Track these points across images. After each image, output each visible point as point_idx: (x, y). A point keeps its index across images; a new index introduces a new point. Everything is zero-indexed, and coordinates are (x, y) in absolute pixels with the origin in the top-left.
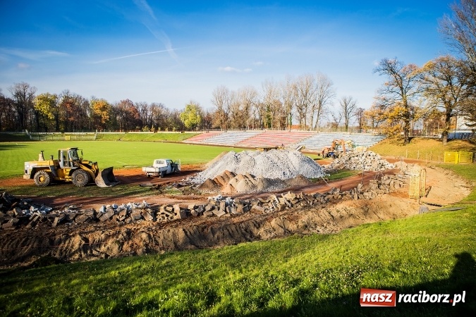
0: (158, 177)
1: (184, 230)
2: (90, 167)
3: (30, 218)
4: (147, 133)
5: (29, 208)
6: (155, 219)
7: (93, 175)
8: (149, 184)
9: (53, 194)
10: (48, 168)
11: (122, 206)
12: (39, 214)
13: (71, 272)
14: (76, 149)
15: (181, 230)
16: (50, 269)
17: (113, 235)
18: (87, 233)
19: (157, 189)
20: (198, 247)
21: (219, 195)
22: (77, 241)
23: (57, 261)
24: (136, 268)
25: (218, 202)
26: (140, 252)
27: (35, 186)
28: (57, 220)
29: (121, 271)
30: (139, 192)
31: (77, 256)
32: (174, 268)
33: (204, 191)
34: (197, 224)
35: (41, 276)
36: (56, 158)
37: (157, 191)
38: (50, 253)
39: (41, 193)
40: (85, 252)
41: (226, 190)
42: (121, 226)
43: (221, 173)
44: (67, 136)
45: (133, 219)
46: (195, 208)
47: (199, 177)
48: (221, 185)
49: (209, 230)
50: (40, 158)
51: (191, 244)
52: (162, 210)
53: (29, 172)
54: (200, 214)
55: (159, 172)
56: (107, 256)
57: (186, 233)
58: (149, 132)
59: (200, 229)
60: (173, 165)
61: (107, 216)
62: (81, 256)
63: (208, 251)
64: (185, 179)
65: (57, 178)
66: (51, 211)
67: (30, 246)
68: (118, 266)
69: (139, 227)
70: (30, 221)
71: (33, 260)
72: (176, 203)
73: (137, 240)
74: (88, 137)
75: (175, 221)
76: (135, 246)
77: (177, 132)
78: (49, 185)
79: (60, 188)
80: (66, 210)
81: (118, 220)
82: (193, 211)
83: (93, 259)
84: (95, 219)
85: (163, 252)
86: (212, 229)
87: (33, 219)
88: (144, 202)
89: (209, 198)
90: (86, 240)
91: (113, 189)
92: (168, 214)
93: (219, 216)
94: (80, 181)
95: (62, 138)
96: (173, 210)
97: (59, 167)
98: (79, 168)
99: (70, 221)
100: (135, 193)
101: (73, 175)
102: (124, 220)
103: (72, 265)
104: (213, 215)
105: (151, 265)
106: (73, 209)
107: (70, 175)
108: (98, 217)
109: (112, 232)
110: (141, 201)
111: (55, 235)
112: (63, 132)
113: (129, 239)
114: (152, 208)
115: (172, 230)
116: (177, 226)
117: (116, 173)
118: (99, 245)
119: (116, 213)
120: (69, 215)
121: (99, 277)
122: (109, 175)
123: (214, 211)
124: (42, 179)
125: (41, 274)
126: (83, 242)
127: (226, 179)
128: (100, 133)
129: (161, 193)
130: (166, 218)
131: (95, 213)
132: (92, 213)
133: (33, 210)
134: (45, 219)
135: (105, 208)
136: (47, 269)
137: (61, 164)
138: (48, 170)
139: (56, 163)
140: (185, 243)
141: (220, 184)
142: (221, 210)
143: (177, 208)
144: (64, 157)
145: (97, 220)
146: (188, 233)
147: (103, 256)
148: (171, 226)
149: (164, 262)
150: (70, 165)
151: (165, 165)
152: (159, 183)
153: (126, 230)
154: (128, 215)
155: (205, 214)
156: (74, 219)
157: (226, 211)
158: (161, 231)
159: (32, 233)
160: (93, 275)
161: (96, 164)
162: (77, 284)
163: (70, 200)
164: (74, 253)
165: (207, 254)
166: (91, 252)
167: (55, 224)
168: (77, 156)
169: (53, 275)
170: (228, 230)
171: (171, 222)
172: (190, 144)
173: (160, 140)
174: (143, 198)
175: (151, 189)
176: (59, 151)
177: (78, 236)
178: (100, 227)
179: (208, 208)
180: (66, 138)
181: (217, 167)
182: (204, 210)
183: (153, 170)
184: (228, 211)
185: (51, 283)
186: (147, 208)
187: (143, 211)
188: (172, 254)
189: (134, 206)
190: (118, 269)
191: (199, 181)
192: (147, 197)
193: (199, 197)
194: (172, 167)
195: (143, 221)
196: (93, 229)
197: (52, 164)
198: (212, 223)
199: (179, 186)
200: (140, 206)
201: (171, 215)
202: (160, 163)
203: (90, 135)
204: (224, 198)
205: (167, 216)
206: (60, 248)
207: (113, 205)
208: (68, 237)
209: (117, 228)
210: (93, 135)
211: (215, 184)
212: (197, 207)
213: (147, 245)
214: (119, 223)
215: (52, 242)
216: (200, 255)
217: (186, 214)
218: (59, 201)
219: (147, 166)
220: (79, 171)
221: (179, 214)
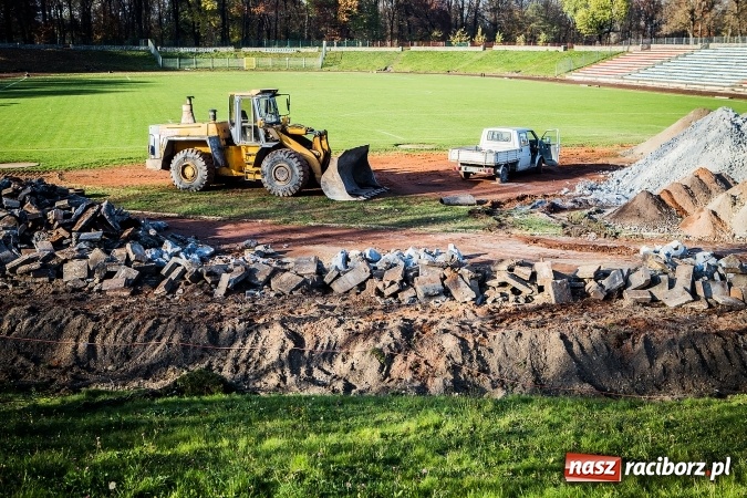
0: (492, 178)
1: (563, 337)
2: (308, 145)
3: (164, 272)
4: (461, 51)
5: (161, 244)
6: (480, 299)
7: (317, 166)
8: (466, 198)
9: (214, 211)
10: (203, 143)
11: (391, 256)
12: (183, 261)
13: (261, 418)
14: (274, 93)
15: (555, 336)
16: (211, 403)
17: (367, 334)
18: (300, 321)
19: (489, 213)
20: (601, 389)
21: (675, 243)
22: (274, 341)
23: (228, 387)
24: (427, 428)
25: (671, 263)
26: (436, 385)
27: (173, 189)
28: (225, 279)
29: (388, 430)
30: (437, 221)
31: (272, 380)
32: (535, 443)
33: (628, 228)
34: (602, 322)
35: (191, 418)
36: (223, 117)
37: (490, 220)
38: (210, 365)
39: (188, 207)
40: (295, 371)
41: (698, 227)
42: (386, 310)
43: (685, 175)
44: (250, 57)
45: (421, 295)
46: (600, 275)
47: (613, 184)
48: (682, 213)
49: (640, 346)
50: (186, 118)
51: (583, 380)
52: (502, 275)
53: (160, 153)
54: (612, 296)
55: (496, 167)
56: (348, 387)
57: (568, 345)
58: (469, 48)
59: (612, 339)
60: (538, 147)
61: (351, 280)
62: (283, 379)
63: (633, 406)
64: (572, 188)
65: (225, 171)
66: (212, 256)
67: (164, 341)
68: (379, 417)
69: (436, 317)
70: (163, 278)
71: (172, 376)
72: (544, 257)
73: (429, 354)
74: (302, 62)
75: (539, 309)
76: (424, 367)
77: (552, 49)
78: (206, 188)
79: (231, 197)
80: (248, 255)
81: (379, 293)
82: (591, 286)
83: (315, 391)
84: (319, 285)
85: (499, 394)
86: (647, 341)
87: (169, 273)
88: (451, 246)
89: (644, 249)
90: (298, 339)
91: (368, 207)
92: (520, 286)
93: (672, 304)
94: (283, 181)
95: (234, 63)
96: (534, 276)
97: (230, 141)
98: (281, 146)
99: (256, 287)
100: (427, 221)
101: (266, 164)
102: (395, 295)
103: (263, 401)
104: (654, 300)
105: (468, 425)
106: (265, 255)
107: (258, 163)
108: (327, 279)
109: (365, 324)
110: (445, 244)
111: (221, 319)
112: (238, 46)
113: (409, 347)
114: (473, 267)
115: (527, 334)
116: (542, 325)
117: (375, 162)
118: (329, 355)
119: (375, 274)
120: (255, 270)
121: (332, 439)
122: (356, 166)
123: (656, 291)
124: (189, 172)
125: (193, 412)
126: (290, 345)
127: (700, 196)
128: (335, 49)
129: (501, 225)
130: (512, 297)
131: (321, 271)
132: (312, 269)
133: (170, 251)
134: (197, 277)
135: (347, 259)
136: (205, 403)
137: (235, 132)
138: (203, 149)
139: (225, 130)
140: (566, 375)
141: (680, 209)
142: (678, 287)
143: (545, 272)
144: (244, 115)
145: (326, 289)
146: (576, 348)
147: (339, 385)
148: (527, 323)
149: (504, 422)
150: (257, 137)
151: (515, 144)
152: (497, 197)
153: (399, 322)
154: (408, 280)
155: (629, 297)
156: (267, 282)
157: (693, 292)
158: (498, 334)
159: (168, 310)
160: (318, 433)
161: (323, 135)
162: (278, 450)
163: (257, 230)
164: (266, 372)
165: (631, 414)
166: (310, 372)
167: (220, 292)
168: (276, 113)
169: (220, 420)
170: (699, 351)
171: (525, 310)
172: (590, 84)
173: (498, 71)
174: (448, 236)
175: (472, 214)
176: (232, 98)
177: (278, 327)
178: (332, 309)
179: (638, 279)
180: (247, 62)
181: (672, 155)
182: (627, 284)
183: (478, 158)
184: (701, 292)
185: (216, 438)
186: (460, 265)
187: (447, 272)
188: (526, 401)
189: (425, 259)
190: (378, 423)
191: (612, 197)
192: (458, 235)
193: (610, 243)
194: (534, 152)
195: (448, 303)
196: (314, 311)
197: (213, 132)
198: (651, 325)
199: (554, 209)
200: (441, 259)
201: (526, 291)
202: (498, 137)
203: (307, 55)
204: (691, 253)
205: (515, 291)
206: (232, 354)
207: (367, 252)
208: (252, 327)
209: (378, 315)
210: (315, 56)
211: (664, 207)
212: (606, 274)
213: (455, 369)
214: (381, 302)
215: (214, 336)
216: (611, 415)
217: (573, 291)
218: (228, 232)
219: (462, 147)
220: (280, 154)
221: (549, 289)
